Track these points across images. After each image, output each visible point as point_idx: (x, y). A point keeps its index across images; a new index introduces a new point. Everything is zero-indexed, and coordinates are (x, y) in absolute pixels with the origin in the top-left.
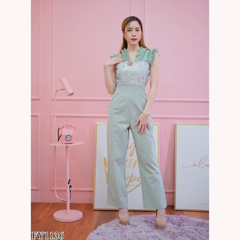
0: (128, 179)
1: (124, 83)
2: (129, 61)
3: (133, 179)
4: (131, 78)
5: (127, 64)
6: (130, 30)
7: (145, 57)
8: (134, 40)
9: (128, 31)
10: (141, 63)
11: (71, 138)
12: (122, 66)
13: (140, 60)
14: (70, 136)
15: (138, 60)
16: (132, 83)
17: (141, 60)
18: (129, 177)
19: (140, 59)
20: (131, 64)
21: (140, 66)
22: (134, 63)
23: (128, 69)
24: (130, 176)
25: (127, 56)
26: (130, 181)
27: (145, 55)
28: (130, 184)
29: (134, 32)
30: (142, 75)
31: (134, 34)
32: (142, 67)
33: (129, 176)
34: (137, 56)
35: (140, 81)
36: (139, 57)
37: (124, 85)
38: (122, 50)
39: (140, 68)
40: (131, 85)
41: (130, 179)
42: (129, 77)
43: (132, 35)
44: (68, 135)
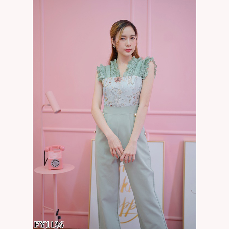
0: (127, 205)
1: (111, 104)
2: (118, 76)
3: (133, 206)
4: (119, 98)
5: (115, 79)
6: (123, 39)
7: (137, 70)
8: (128, 50)
9: (121, 39)
10: (131, 78)
11: (58, 163)
12: (109, 81)
13: (130, 75)
14: (57, 160)
15: (128, 74)
16: (120, 104)
17: (132, 74)
18: (129, 204)
19: (130, 73)
20: (119, 80)
21: (129, 82)
22: (123, 78)
23: (116, 86)
24: (130, 202)
25: (117, 69)
26: (130, 209)
27: (137, 67)
28: (130, 211)
29: (128, 41)
30: (132, 93)
31: (129, 44)
32: (133, 83)
33: (128, 202)
34: (127, 70)
35: (130, 101)
36: (129, 70)
37: (111, 106)
38: (111, 62)
39: (131, 84)
40: (120, 106)
41: (130, 206)
42: (116, 96)
43: (127, 45)
44: (55, 160)
